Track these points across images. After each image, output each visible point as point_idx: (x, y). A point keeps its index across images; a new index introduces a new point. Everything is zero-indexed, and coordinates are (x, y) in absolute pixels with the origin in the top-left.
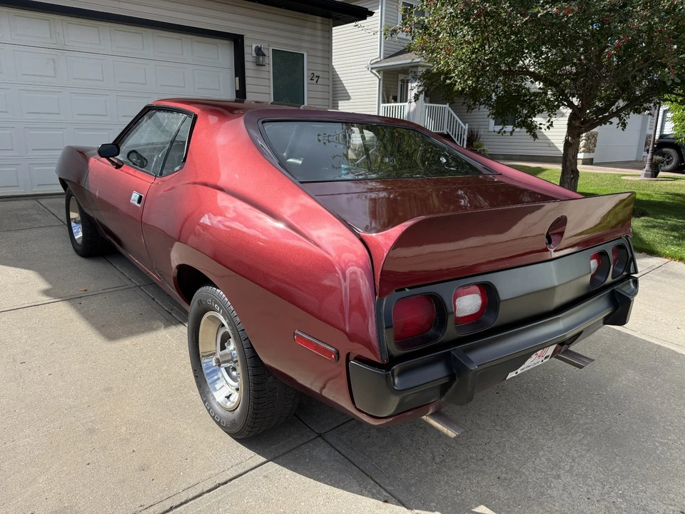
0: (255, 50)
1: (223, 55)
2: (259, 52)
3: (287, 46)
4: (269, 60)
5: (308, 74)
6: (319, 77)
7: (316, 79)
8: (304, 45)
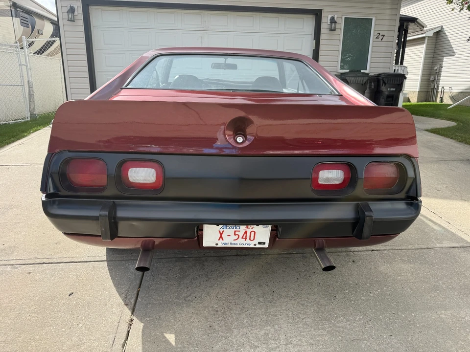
0: (330, 20)
1: (307, 25)
2: (333, 21)
3: (358, 13)
4: (341, 26)
5: (374, 33)
6: (384, 35)
7: (381, 38)
8: (373, 11)
